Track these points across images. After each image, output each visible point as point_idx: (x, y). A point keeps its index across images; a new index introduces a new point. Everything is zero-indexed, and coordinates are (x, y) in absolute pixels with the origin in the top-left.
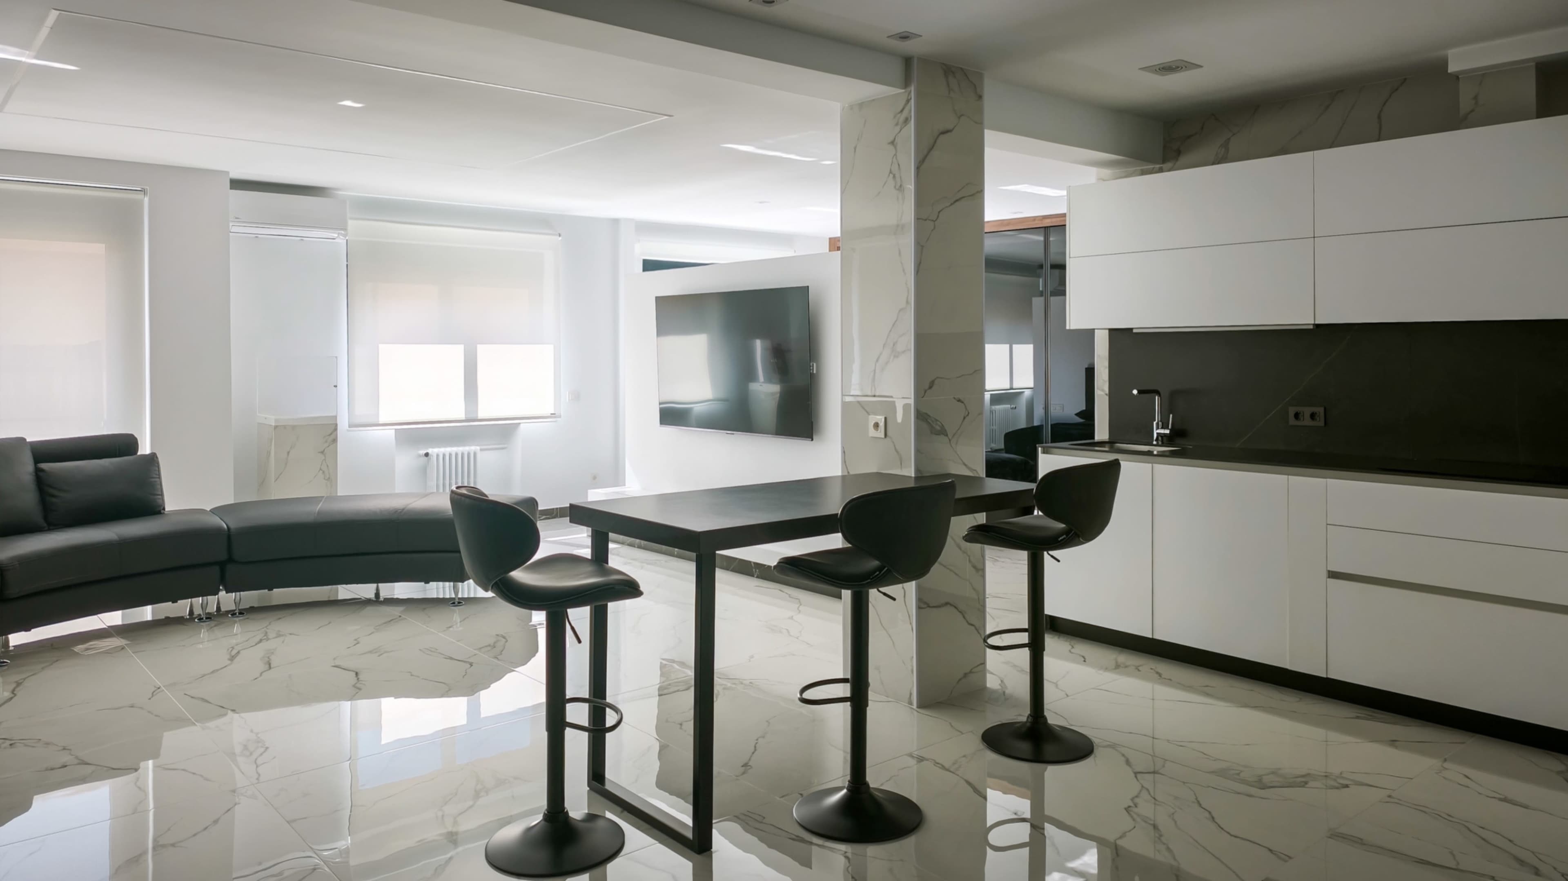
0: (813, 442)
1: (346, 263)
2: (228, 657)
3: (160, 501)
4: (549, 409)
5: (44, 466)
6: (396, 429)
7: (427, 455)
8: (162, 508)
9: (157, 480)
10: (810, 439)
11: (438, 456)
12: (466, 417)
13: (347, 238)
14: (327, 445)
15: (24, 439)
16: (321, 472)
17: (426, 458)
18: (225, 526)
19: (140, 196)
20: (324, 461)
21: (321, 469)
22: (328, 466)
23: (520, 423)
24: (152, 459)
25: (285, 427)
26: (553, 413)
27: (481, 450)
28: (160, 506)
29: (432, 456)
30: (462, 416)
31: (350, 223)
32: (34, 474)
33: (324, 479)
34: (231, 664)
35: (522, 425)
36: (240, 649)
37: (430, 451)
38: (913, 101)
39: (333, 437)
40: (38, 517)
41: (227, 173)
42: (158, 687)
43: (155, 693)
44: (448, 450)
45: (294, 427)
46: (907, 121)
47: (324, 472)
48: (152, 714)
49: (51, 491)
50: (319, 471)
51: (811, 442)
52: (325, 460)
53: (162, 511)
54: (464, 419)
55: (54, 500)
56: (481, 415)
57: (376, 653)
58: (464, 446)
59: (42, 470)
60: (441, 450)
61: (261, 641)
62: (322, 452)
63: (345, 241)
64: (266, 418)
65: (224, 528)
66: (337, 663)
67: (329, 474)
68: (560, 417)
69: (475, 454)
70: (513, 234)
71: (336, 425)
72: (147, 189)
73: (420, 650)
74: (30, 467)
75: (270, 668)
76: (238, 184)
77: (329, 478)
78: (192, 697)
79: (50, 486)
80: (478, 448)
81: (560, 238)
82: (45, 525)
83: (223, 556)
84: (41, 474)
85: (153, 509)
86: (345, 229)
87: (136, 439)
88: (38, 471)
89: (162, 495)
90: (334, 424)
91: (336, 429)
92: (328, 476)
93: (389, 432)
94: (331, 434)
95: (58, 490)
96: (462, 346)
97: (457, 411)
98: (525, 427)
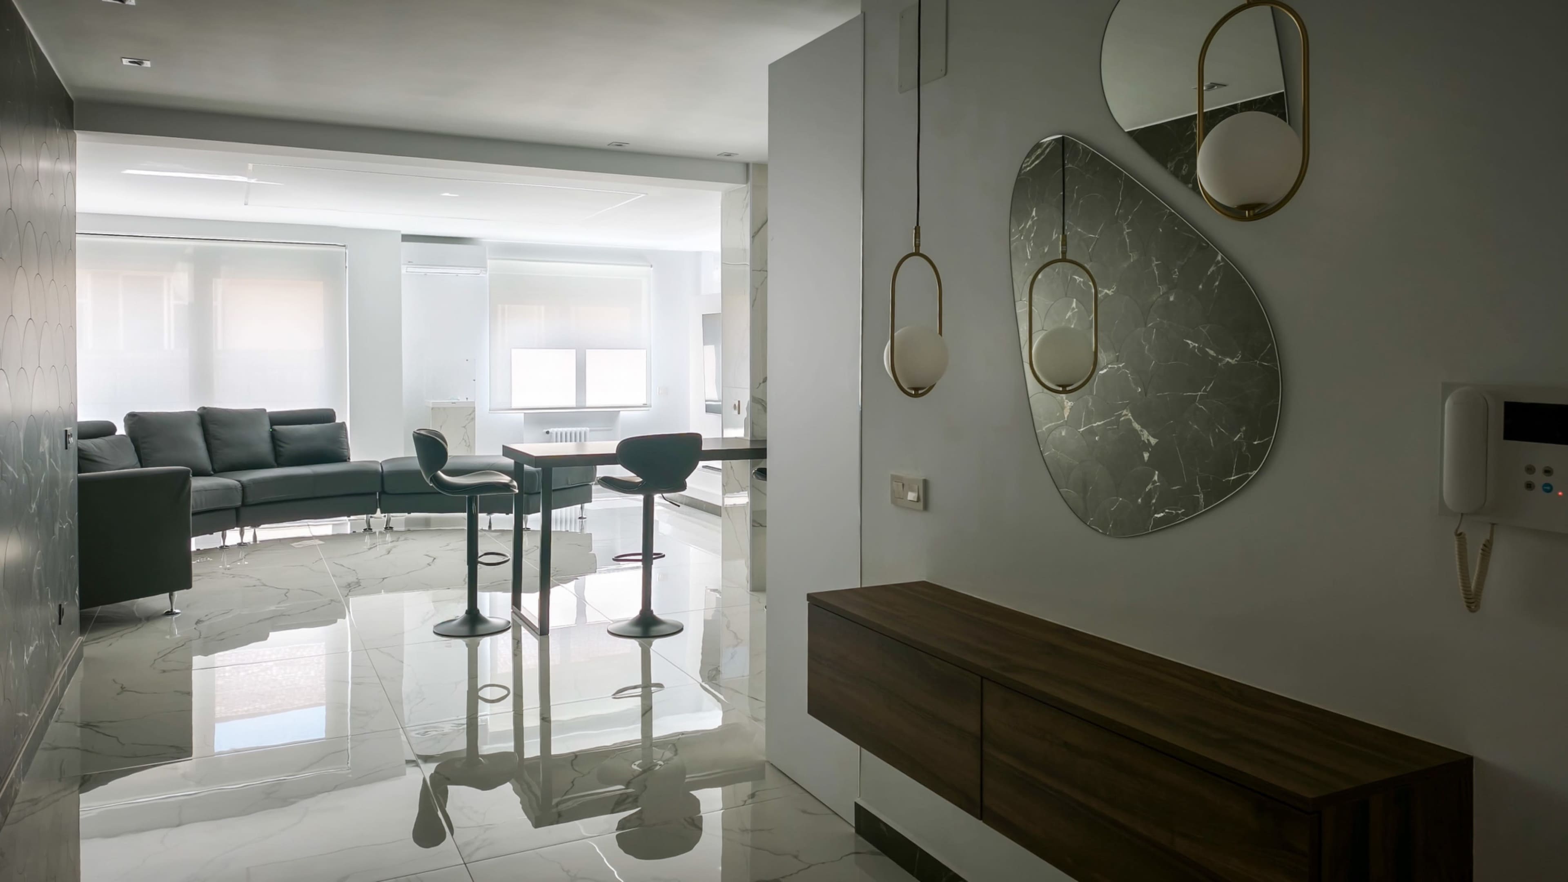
1: (487, 293)
2: (369, 548)
3: (346, 454)
4: (642, 401)
5: (276, 427)
6: (525, 413)
7: (548, 432)
8: (347, 458)
9: (346, 439)
11: (556, 434)
12: (577, 405)
13: (486, 273)
14: (468, 422)
15: (265, 410)
16: (464, 441)
17: (547, 435)
18: (380, 469)
19: (343, 249)
21: (463, 439)
22: (468, 437)
23: (619, 411)
24: (343, 425)
25: (439, 408)
26: (645, 403)
27: (591, 431)
28: (346, 456)
29: (552, 434)
30: (573, 404)
31: (489, 262)
32: (270, 432)
33: (466, 446)
34: (368, 551)
35: (621, 412)
37: (550, 430)
38: (749, 193)
39: (472, 416)
40: (271, 458)
41: (400, 231)
42: (321, 558)
43: (317, 561)
44: (564, 429)
45: (444, 409)
46: (747, 206)
47: (465, 441)
49: (280, 443)
52: (466, 432)
53: (348, 460)
54: (575, 406)
55: (281, 449)
56: (588, 404)
58: (574, 425)
59: (275, 430)
60: (556, 430)
61: (392, 541)
62: (464, 427)
63: (488, 277)
65: (380, 471)
66: (428, 554)
67: (469, 442)
68: (651, 407)
69: (585, 433)
70: (619, 267)
71: (475, 408)
72: (348, 244)
74: (267, 427)
76: (406, 238)
77: (469, 445)
79: (279, 440)
80: (588, 429)
81: (652, 269)
83: (380, 488)
84: (274, 432)
85: (344, 459)
86: (485, 267)
87: (334, 413)
88: (273, 430)
89: (348, 449)
90: (473, 407)
91: (474, 411)
92: (468, 444)
93: (520, 416)
94: (470, 415)
95: (284, 443)
96: (574, 351)
97: (568, 399)
98: (623, 414)
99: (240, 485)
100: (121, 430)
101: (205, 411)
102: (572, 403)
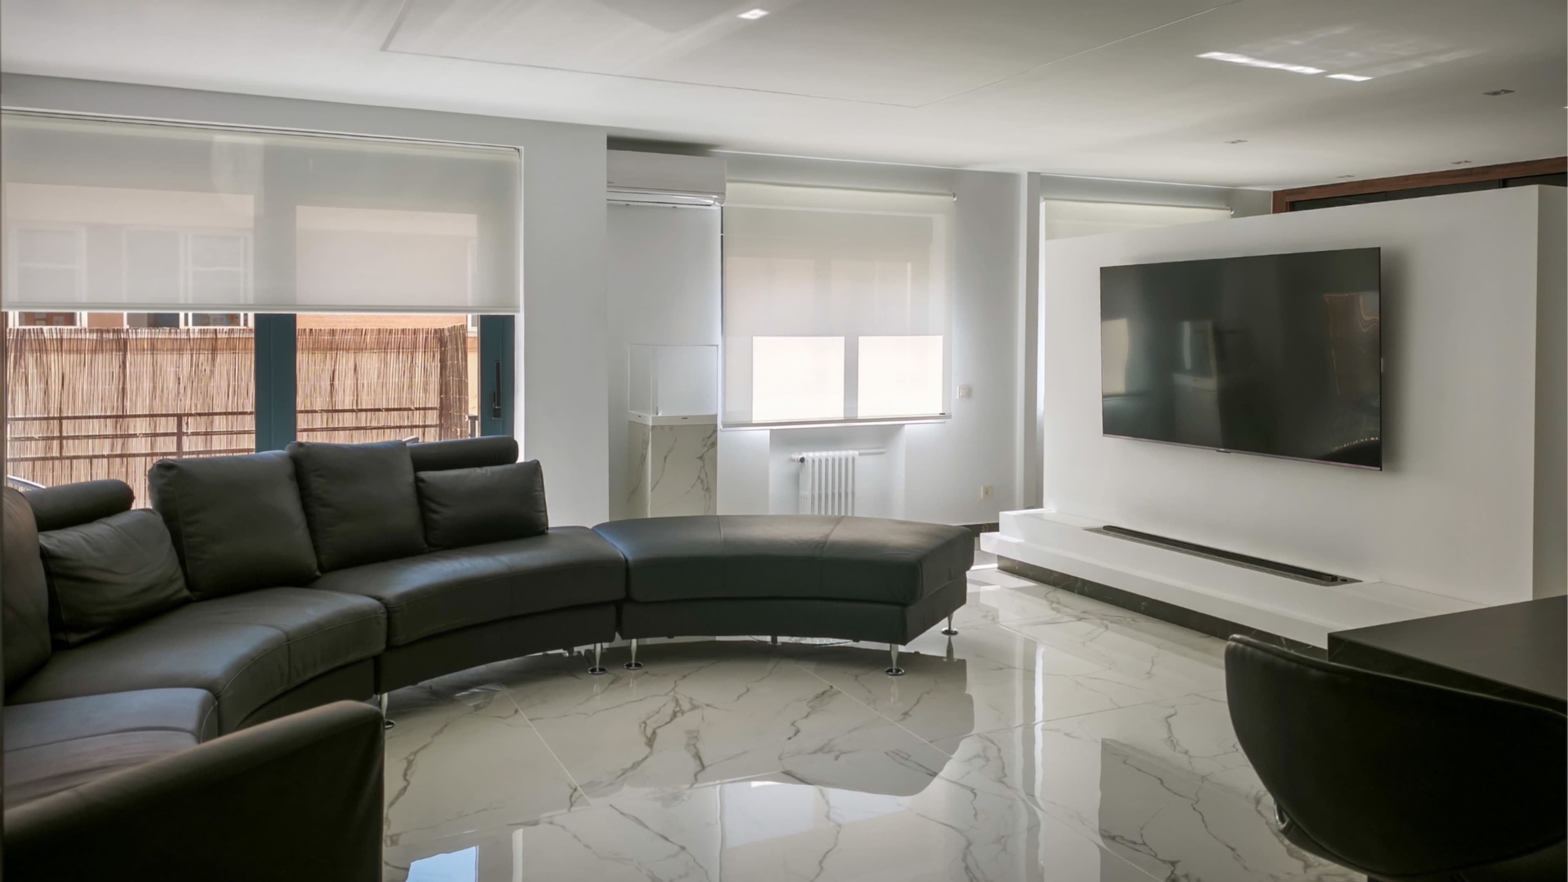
0: (1382, 472)
1: (720, 234)
2: (644, 740)
3: (543, 519)
4: (938, 410)
5: (424, 475)
6: (771, 430)
7: (802, 460)
8: (546, 527)
9: (541, 493)
10: (1379, 469)
11: (813, 461)
12: (844, 417)
13: (723, 205)
14: (706, 450)
15: (402, 442)
16: (700, 481)
17: (800, 463)
18: (622, 556)
19: (514, 158)
20: (702, 469)
21: (699, 478)
22: (706, 474)
23: (903, 425)
24: (534, 469)
25: (663, 428)
26: (941, 412)
27: (860, 454)
28: (543, 524)
29: (807, 461)
31: (727, 186)
32: (414, 485)
33: (702, 488)
34: (651, 753)
35: (906, 426)
36: (655, 726)
37: (805, 455)
39: (712, 440)
40: (417, 536)
41: (603, 129)
42: (574, 787)
43: (573, 799)
44: (824, 454)
45: (671, 428)
47: (702, 481)
48: (579, 841)
49: (433, 506)
50: (697, 480)
51: (1380, 472)
52: (704, 466)
53: (546, 531)
54: (843, 419)
55: (435, 516)
56: (861, 414)
57: (829, 752)
58: (840, 449)
59: (422, 480)
60: (817, 454)
61: (674, 715)
62: (701, 458)
63: (720, 208)
64: (640, 417)
65: (620, 558)
67: (708, 483)
68: (949, 417)
69: (853, 459)
70: (901, 195)
71: (716, 426)
72: (521, 149)
73: (886, 753)
74: (410, 478)
75: (703, 767)
76: (615, 143)
77: (708, 488)
78: (622, 814)
79: (430, 500)
80: (857, 452)
82: (426, 546)
83: (620, 594)
84: (421, 484)
85: (537, 528)
86: (723, 194)
87: (514, 445)
88: (418, 480)
89: (546, 512)
90: (713, 425)
91: (715, 430)
93: (764, 434)
94: (710, 437)
95: (439, 504)
96: (843, 338)
97: (835, 409)
98: (910, 428)
99: (383, 610)
100: (142, 501)
101: (301, 450)
102: (840, 414)
